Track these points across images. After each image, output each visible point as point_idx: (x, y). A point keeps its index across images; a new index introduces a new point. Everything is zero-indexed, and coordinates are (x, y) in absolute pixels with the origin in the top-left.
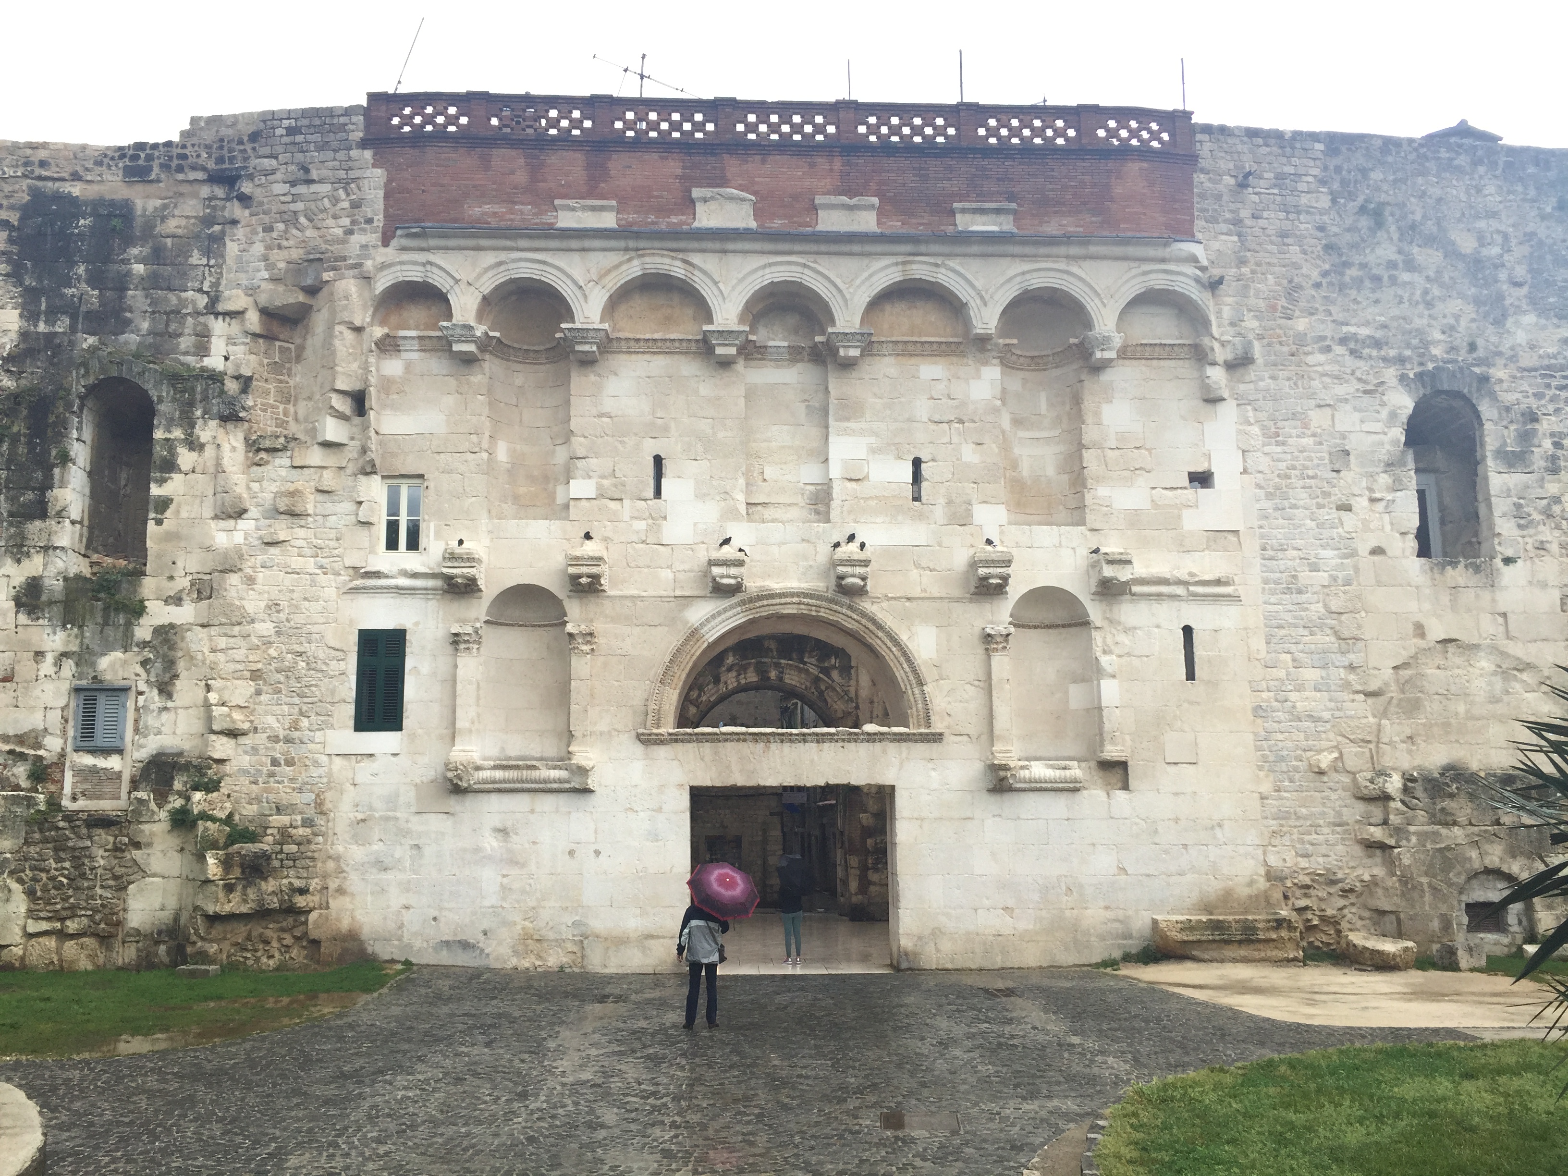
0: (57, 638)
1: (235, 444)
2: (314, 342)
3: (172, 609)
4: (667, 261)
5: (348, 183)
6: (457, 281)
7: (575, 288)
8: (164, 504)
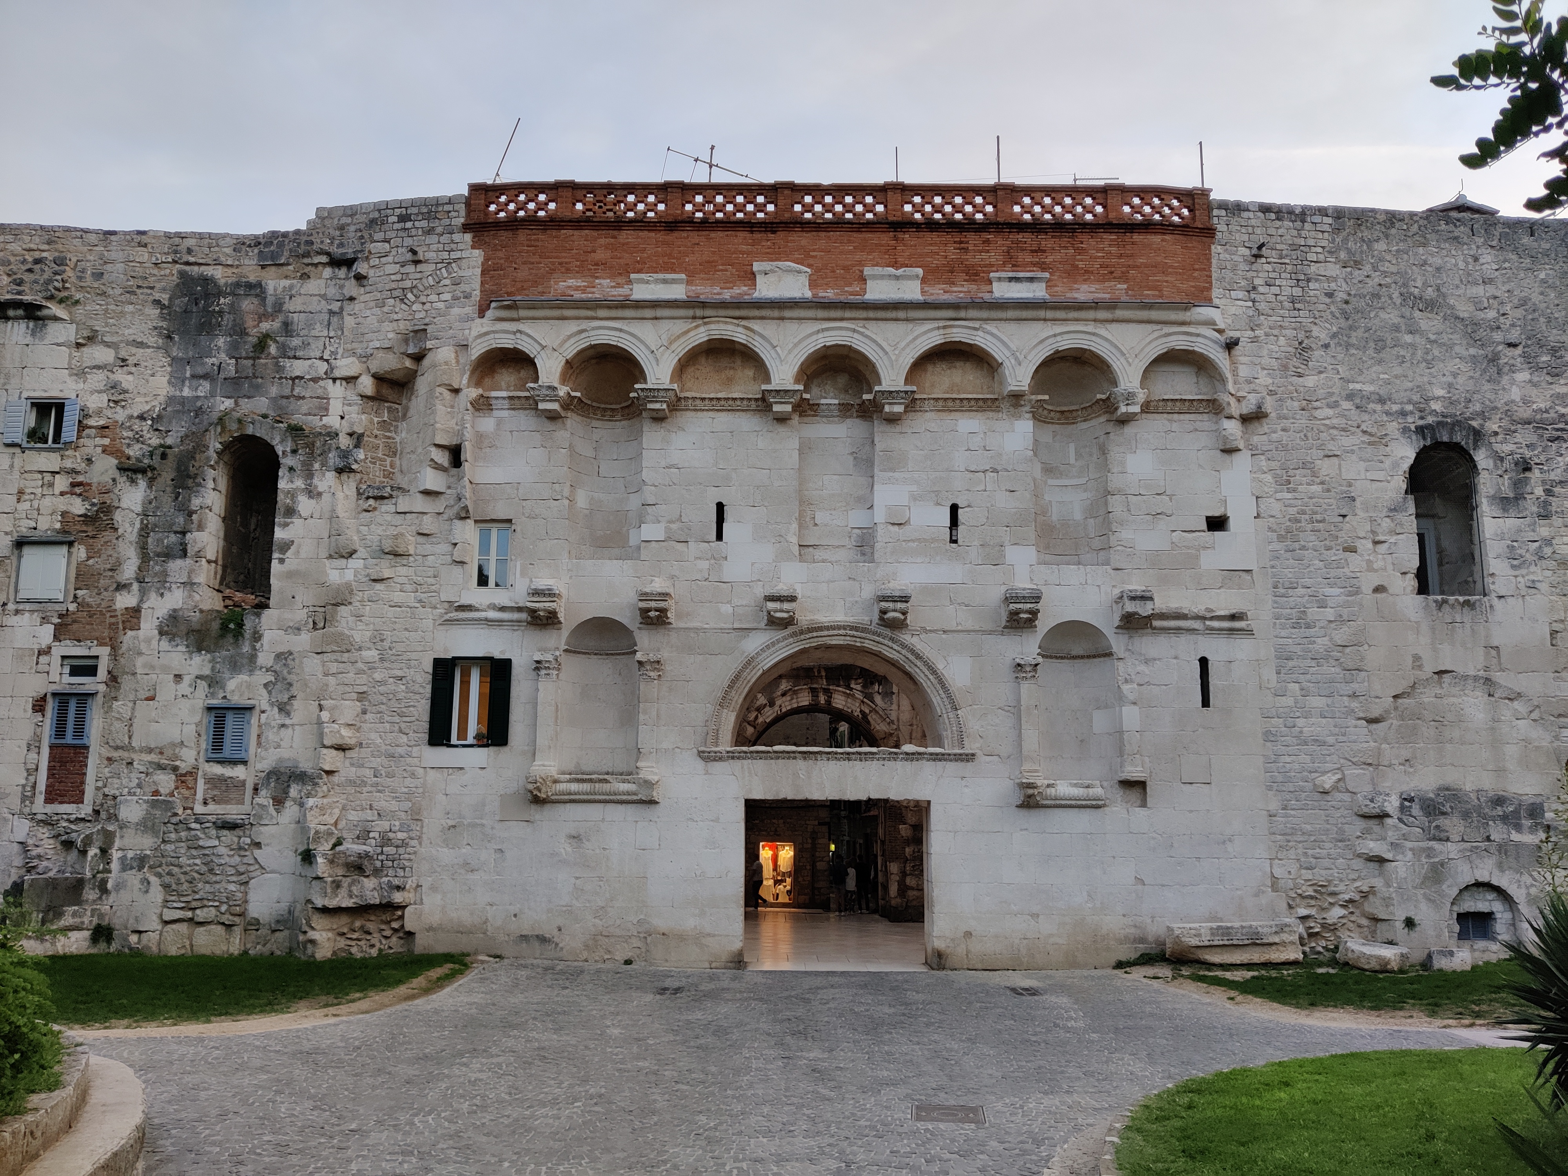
0: (193, 662)
1: (348, 493)
2: (417, 403)
3: (292, 637)
4: (730, 327)
5: (449, 263)
6: (544, 348)
7: (647, 353)
8: (286, 546)
